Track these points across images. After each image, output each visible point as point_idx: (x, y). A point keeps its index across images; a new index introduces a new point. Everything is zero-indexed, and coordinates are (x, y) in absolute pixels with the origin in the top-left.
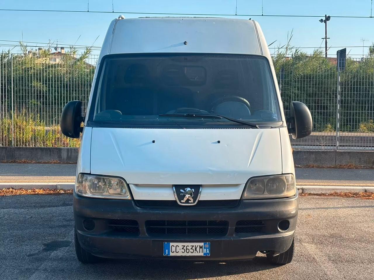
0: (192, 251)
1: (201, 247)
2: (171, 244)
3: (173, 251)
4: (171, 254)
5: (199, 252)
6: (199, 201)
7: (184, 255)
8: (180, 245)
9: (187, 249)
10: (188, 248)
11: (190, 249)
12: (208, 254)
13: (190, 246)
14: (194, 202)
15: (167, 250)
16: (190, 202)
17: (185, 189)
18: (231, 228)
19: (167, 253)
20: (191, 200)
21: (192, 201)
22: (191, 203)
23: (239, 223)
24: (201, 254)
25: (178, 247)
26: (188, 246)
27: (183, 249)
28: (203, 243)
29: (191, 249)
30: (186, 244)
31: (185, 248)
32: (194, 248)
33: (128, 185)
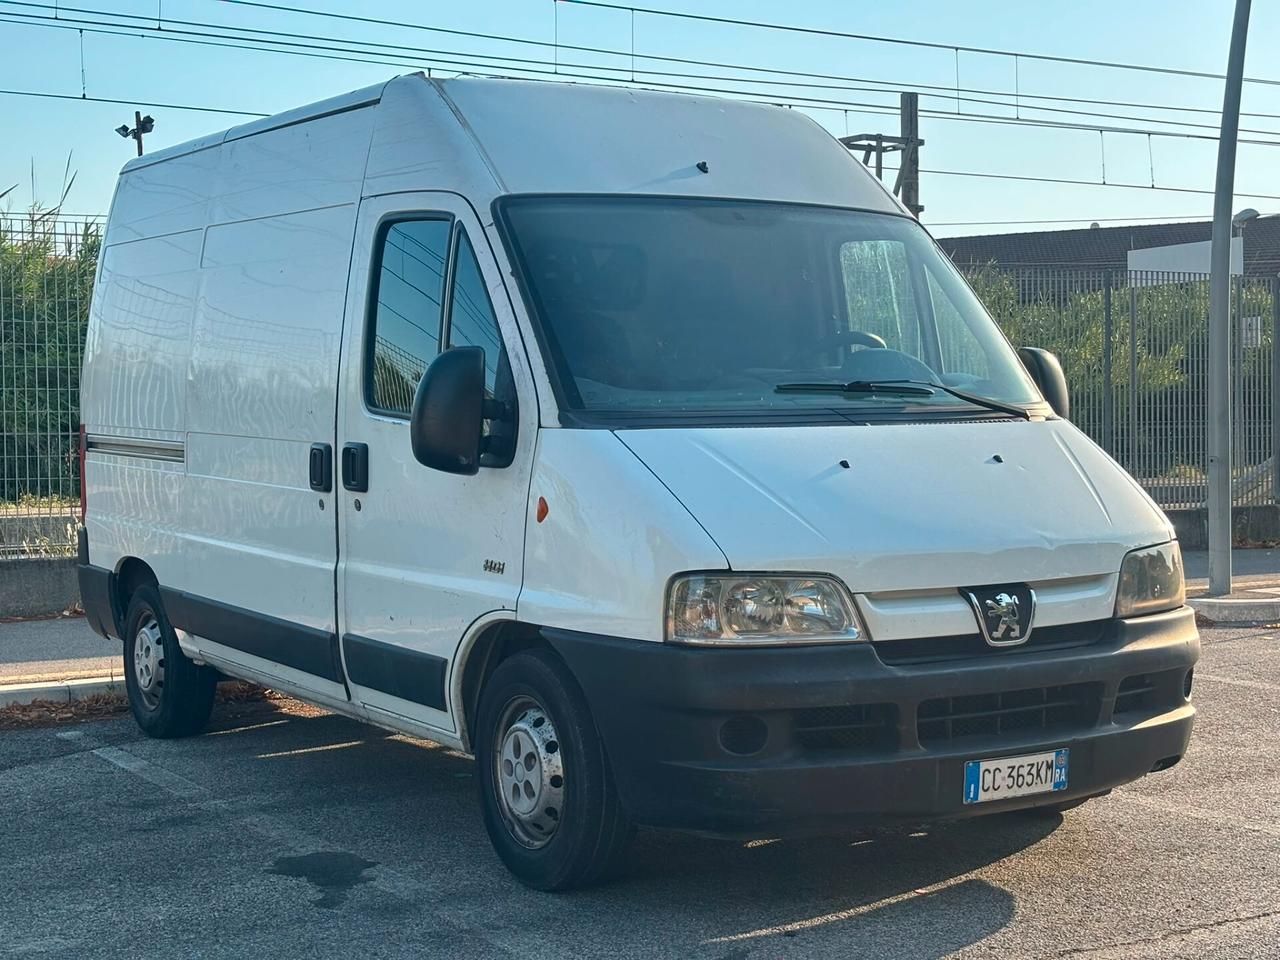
0: (1029, 779)
1: (1049, 766)
2: (984, 765)
3: (986, 788)
4: (983, 797)
5: (1044, 781)
6: (1034, 630)
7: (1010, 794)
8: (1004, 764)
9: (1019, 776)
10: (1022, 771)
11: (1025, 774)
12: (1063, 783)
13: (1026, 765)
14: (1022, 633)
15: (973, 786)
16: (1012, 634)
17: (998, 598)
18: (1109, 700)
19: (972, 796)
20: (1014, 630)
21: (1016, 633)
22: (1016, 638)
23: (1127, 684)
24: (1049, 787)
25: (1000, 771)
26: (1022, 766)
27: (1010, 776)
28: (1054, 754)
29: (1029, 773)
30: (1016, 761)
31: (1014, 774)
32: (1034, 771)
33: (852, 595)
